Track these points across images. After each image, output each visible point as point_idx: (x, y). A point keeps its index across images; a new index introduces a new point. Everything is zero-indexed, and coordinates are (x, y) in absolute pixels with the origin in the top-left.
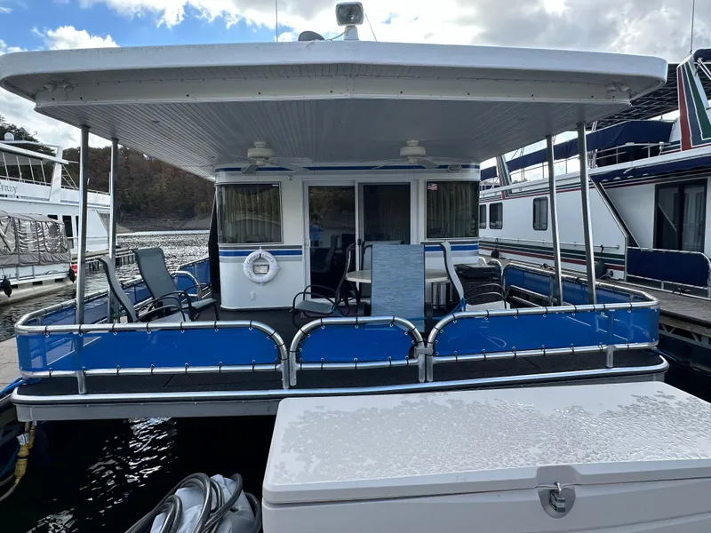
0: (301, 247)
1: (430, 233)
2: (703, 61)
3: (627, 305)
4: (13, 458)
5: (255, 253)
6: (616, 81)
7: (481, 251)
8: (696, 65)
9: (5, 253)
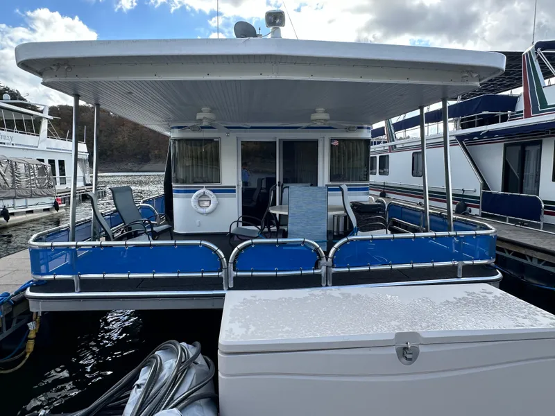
0: (235, 187)
1: (332, 178)
2: (542, 50)
3: (473, 232)
4: (23, 339)
5: (201, 191)
6: (469, 69)
7: (371, 192)
8: (536, 53)
9: (4, 188)
